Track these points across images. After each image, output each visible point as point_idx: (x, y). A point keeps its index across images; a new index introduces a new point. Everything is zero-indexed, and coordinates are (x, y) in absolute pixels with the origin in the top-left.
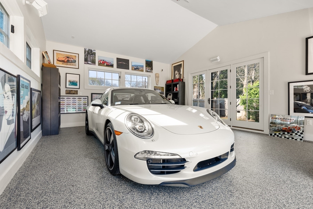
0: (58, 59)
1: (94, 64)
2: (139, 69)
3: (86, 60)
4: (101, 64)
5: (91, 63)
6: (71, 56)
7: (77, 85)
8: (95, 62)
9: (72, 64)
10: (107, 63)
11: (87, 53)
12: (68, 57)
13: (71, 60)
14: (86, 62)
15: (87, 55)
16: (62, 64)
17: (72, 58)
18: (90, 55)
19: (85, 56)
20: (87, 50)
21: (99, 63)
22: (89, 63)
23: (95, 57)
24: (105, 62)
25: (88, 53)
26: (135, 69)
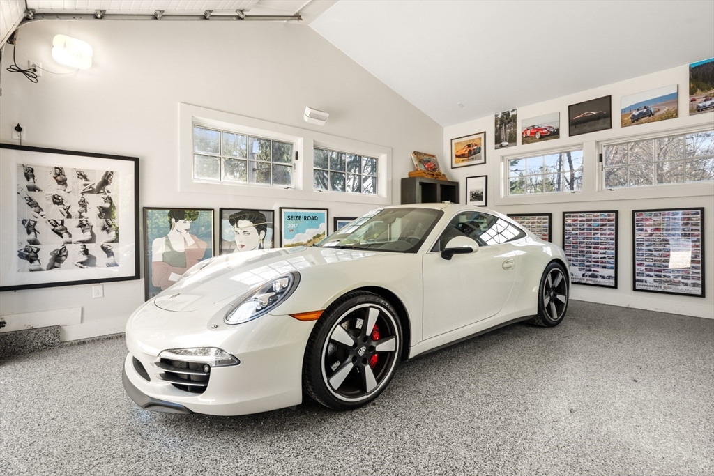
0: (458, 154)
1: (512, 144)
2: (652, 114)
3: (498, 140)
4: (527, 139)
5: (507, 143)
6: (473, 140)
7: (482, 200)
8: (516, 138)
9: (474, 156)
10: (542, 130)
11: (499, 123)
12: (469, 146)
13: (474, 149)
14: (498, 145)
15: (500, 128)
16: (462, 161)
17: (476, 145)
18: (505, 126)
19: (496, 131)
20: (499, 116)
21: (522, 136)
22: (504, 144)
23: (515, 127)
24: (538, 129)
25: (502, 122)
26: (636, 120)
